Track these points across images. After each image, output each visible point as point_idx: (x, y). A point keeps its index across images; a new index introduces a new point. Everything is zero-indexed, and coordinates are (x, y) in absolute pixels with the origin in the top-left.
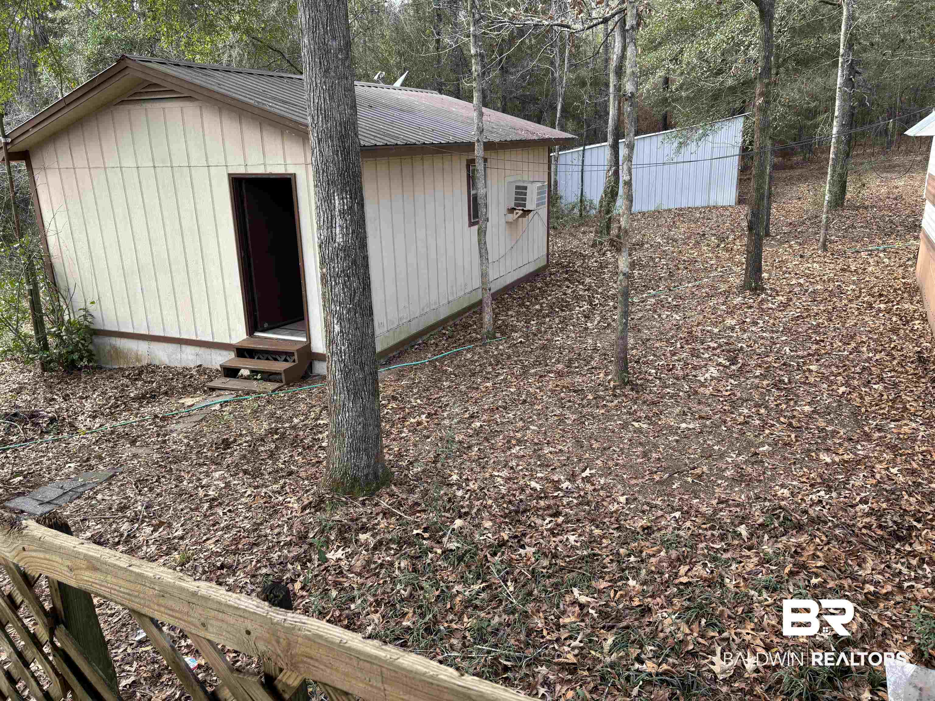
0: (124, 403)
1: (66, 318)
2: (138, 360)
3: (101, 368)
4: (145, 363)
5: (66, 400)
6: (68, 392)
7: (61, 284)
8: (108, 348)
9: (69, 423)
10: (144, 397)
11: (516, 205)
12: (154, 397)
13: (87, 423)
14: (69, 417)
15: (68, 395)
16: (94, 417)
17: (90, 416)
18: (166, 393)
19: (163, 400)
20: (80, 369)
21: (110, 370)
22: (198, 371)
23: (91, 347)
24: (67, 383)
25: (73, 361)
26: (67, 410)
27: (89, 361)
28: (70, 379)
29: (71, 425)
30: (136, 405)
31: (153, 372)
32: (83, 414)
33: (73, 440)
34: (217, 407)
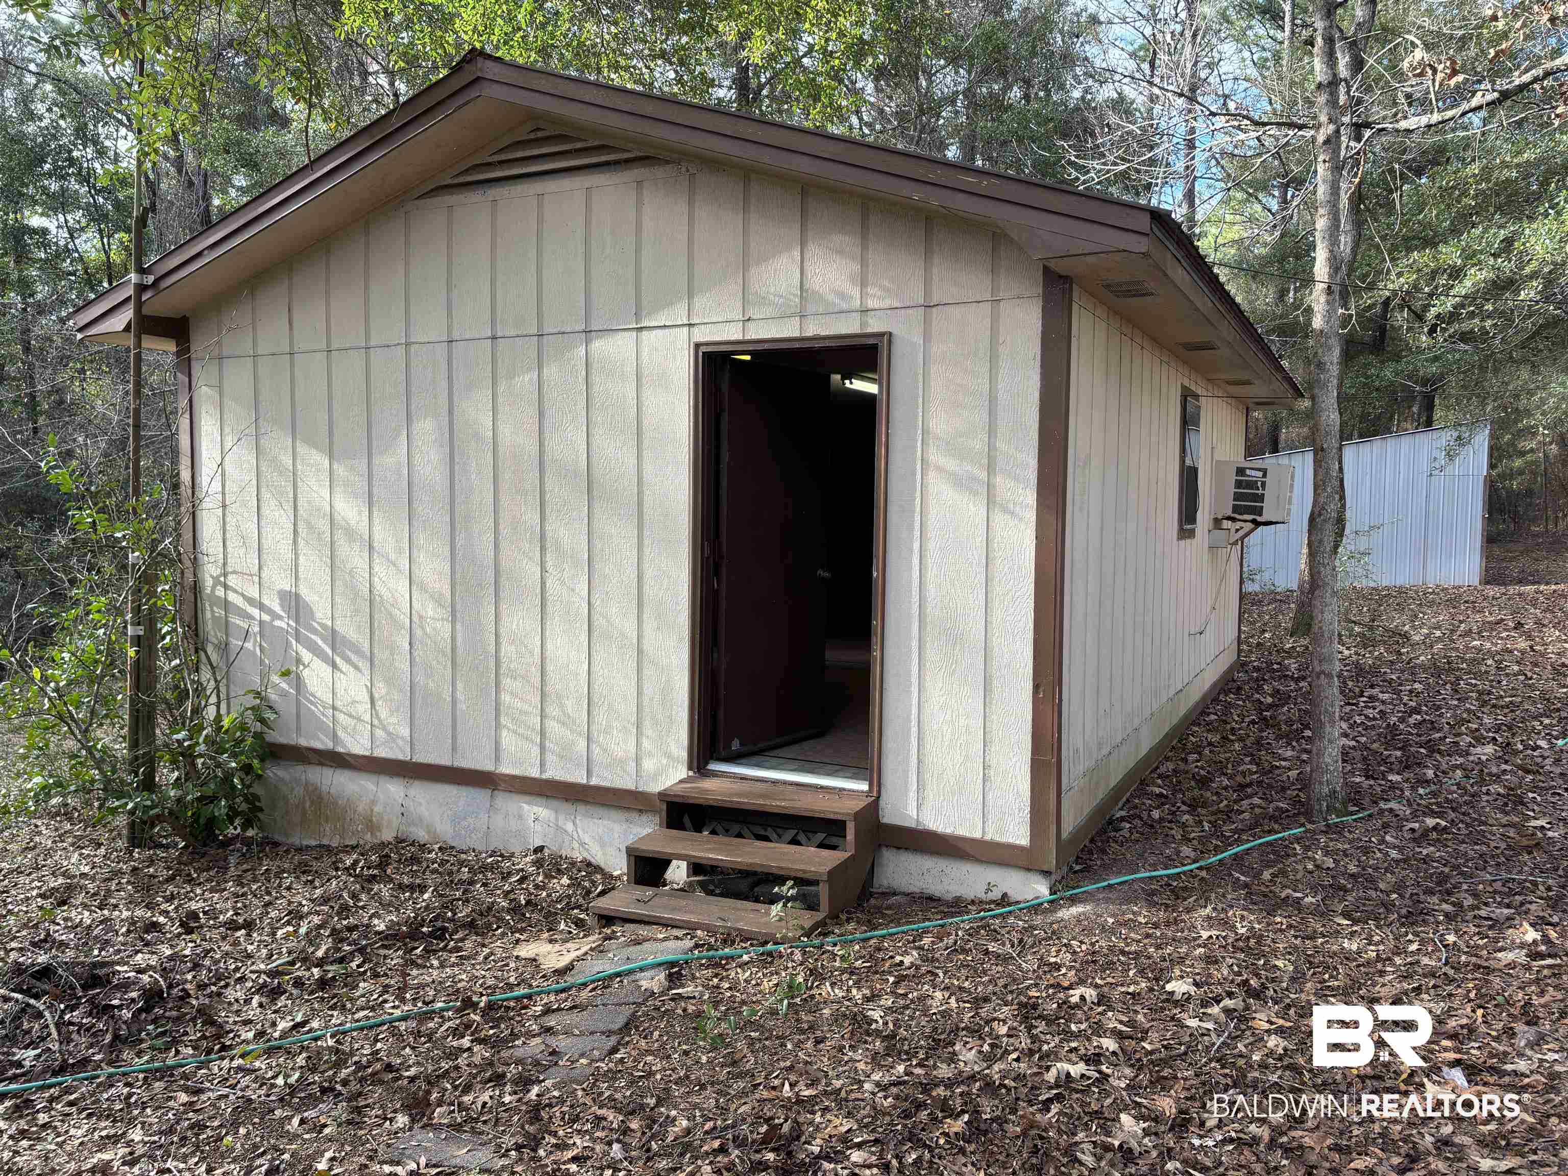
0: (362, 950)
1: (210, 713)
2: (371, 826)
3: (276, 844)
4: (388, 835)
5: (189, 931)
6: (193, 906)
7: (211, 630)
8: (299, 791)
9: (201, 1011)
10: (414, 934)
11: (1236, 509)
12: (440, 934)
13: (253, 1011)
14: (201, 987)
15: (194, 915)
16: (275, 993)
17: (261, 989)
18: (471, 925)
19: (468, 944)
20: (227, 843)
21: (299, 850)
22: (538, 863)
23: (257, 789)
24: (190, 880)
25: (212, 821)
26: (196, 966)
27: (247, 825)
28: (200, 871)
29: (206, 1016)
30: (395, 958)
31: (414, 860)
32: (242, 980)
33: (210, 1077)
34: (654, 981)
